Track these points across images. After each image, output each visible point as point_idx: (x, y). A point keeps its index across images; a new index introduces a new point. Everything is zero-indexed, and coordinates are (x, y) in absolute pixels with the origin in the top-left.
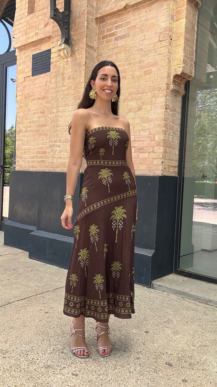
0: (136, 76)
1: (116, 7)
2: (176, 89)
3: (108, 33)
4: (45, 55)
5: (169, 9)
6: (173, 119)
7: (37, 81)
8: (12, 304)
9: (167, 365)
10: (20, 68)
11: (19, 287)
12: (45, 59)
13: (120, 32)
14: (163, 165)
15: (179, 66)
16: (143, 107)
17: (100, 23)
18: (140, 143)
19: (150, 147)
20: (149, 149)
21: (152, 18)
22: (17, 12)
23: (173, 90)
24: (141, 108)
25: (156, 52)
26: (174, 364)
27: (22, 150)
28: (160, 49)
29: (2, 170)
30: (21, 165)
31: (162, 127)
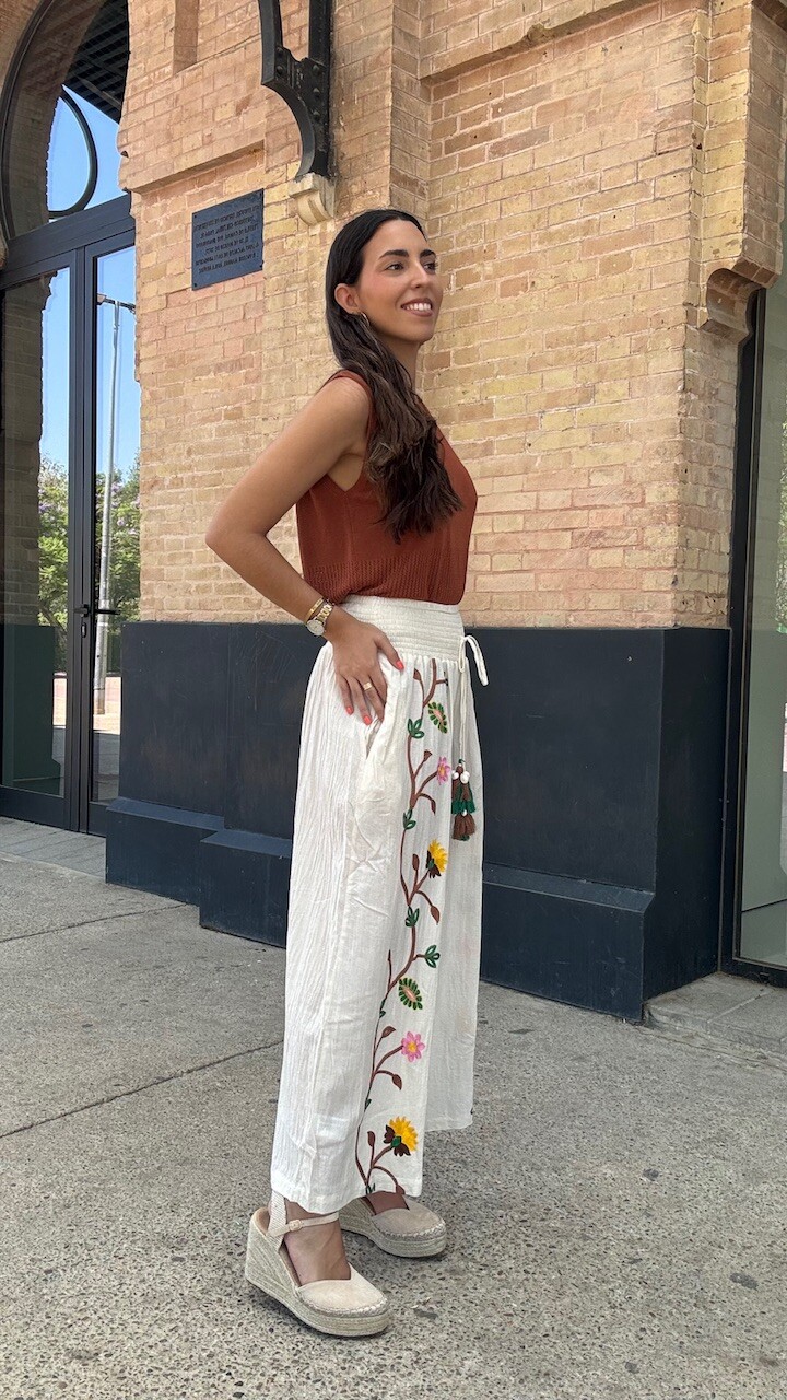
0: (571, 279)
1: (496, 36)
2: (718, 320)
3: (468, 130)
4: (239, 214)
5: (688, 40)
6: (709, 427)
7: (211, 307)
8: (174, 1081)
9: (739, 1285)
10: (149, 261)
12: (238, 228)
13: (511, 125)
14: (678, 592)
15: (730, 238)
16: (602, 387)
17: (438, 95)
18: (593, 513)
19: (625, 528)
20: (624, 535)
21: (629, 73)
22: (134, 66)
23: (708, 327)
24: (595, 392)
25: (644, 191)
26: (762, 1280)
27: (162, 549)
28: (660, 182)
29: (87, 622)
30: (161, 601)
31: (671, 454)
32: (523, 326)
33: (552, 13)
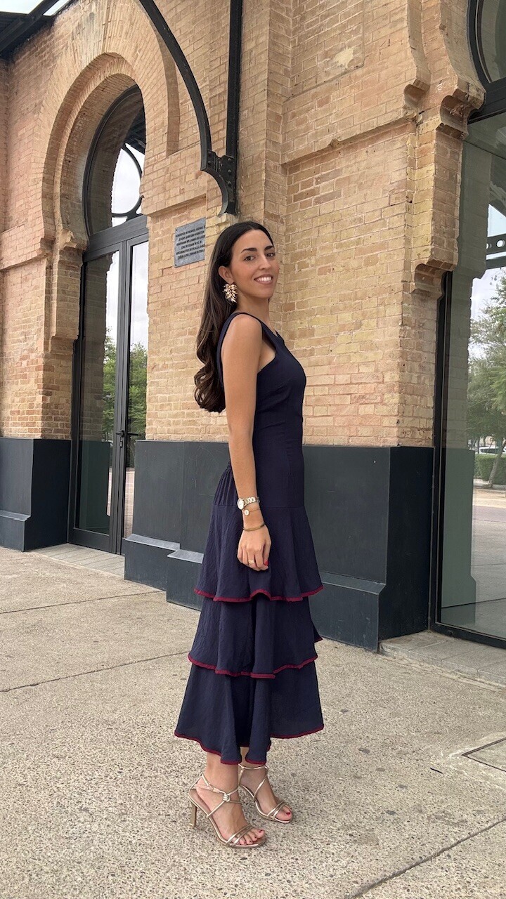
0: (351, 268)
1: (316, 144)
2: (422, 289)
3: (304, 190)
4: (197, 229)
5: (405, 148)
6: (418, 343)
7: (183, 277)
8: (130, 665)
10: (154, 251)
11: (144, 643)
12: (196, 236)
13: (324, 189)
14: (399, 427)
15: (426, 248)
16: (365, 322)
17: (291, 172)
18: (361, 386)
19: (375, 394)
20: (375, 397)
21: (378, 164)
22: (149, 151)
23: (416, 292)
24: (361, 324)
25: (384, 225)
26: (373, 751)
27: (157, 402)
28: (392, 219)
29: (123, 439)
30: (156, 429)
31: (396, 357)
32: (328, 290)
33: (342, 134)
